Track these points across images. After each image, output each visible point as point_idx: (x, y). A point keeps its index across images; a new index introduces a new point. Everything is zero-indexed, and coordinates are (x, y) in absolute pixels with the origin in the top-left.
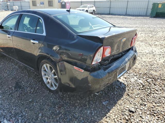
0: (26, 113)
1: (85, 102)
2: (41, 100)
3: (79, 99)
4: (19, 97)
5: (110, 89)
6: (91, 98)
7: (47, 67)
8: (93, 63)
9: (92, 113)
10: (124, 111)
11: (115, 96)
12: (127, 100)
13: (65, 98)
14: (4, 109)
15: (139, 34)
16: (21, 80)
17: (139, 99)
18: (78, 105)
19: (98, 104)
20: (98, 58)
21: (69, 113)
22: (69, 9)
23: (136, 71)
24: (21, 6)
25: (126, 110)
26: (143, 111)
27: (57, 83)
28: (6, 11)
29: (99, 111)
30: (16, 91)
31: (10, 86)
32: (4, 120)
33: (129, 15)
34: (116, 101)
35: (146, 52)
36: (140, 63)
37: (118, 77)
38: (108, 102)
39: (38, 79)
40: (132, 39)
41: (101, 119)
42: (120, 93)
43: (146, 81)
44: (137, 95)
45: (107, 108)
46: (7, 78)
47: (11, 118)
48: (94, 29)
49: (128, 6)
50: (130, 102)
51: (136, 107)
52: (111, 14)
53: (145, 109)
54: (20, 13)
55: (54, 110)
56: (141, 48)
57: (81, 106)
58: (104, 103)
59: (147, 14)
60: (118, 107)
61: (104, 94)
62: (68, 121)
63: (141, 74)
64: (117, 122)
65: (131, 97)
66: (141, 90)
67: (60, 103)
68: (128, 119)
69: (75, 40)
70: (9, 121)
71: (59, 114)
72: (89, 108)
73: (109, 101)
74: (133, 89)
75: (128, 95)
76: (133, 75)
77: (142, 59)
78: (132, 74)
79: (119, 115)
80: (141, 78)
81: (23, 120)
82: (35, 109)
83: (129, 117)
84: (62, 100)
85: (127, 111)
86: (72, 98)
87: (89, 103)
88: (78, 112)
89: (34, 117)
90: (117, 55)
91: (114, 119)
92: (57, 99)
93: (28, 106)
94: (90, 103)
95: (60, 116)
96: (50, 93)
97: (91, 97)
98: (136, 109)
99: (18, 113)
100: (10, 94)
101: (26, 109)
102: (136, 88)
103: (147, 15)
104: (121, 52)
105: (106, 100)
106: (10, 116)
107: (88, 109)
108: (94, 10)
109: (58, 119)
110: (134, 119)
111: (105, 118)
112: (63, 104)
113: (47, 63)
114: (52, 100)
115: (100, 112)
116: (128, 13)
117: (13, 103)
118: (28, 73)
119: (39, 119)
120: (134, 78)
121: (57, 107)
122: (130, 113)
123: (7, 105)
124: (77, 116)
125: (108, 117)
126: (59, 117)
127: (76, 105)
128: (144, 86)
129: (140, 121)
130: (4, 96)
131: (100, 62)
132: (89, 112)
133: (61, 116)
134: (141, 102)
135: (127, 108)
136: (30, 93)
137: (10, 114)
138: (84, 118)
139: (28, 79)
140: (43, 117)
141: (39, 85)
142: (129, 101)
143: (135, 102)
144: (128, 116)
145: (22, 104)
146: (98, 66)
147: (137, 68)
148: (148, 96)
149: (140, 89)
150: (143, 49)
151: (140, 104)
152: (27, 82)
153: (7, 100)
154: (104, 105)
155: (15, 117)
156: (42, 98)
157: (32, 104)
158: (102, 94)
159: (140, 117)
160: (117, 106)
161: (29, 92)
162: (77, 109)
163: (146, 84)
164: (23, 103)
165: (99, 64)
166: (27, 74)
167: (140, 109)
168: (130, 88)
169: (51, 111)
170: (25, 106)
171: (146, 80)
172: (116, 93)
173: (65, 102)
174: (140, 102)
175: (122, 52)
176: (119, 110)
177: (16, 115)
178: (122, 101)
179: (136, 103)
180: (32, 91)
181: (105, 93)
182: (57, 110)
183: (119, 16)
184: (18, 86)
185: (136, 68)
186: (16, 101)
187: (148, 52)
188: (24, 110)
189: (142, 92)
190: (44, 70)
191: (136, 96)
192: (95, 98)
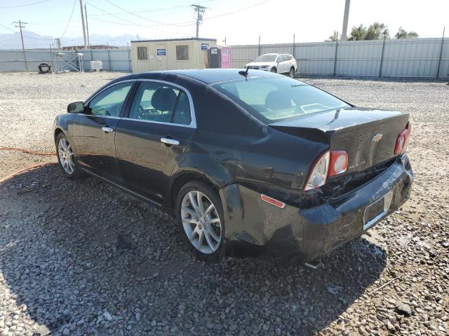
0: (149, 301)
1: (286, 286)
2: (181, 276)
3: (268, 279)
4: (129, 266)
5: (346, 258)
6: (298, 277)
7: (195, 198)
8: (308, 188)
9: (303, 311)
10: (383, 311)
11: (358, 275)
12: (389, 285)
13: (234, 273)
14: (101, 290)
15: (419, 126)
16: (129, 231)
17: (421, 286)
18: (268, 291)
19: (316, 291)
20: (318, 176)
21: (248, 306)
22: (245, 70)
23: (410, 220)
24: (110, 61)
25: (389, 308)
26: (432, 313)
27: (219, 235)
28: (74, 73)
29: (320, 307)
30: (122, 253)
31: (106, 243)
32: (104, 312)
33: (389, 79)
34: (362, 287)
35: (437, 174)
36: (422, 199)
37: (365, 227)
38: (341, 287)
39: (167, 231)
40: (398, 137)
41: (327, 324)
42: (371, 269)
43: (438, 245)
44: (416, 276)
45: (339, 301)
46: (96, 225)
47: (119, 309)
48: (306, 113)
49: (385, 57)
50: (397, 291)
51: (414, 302)
52: (340, 76)
53: (438, 308)
54: (136, 80)
55: (212, 298)
56: (423, 164)
57: (277, 295)
58: (331, 290)
59: (440, 74)
60: (368, 301)
61: (330, 270)
62: (247, 324)
63: (424, 226)
64: (368, 334)
65: (401, 280)
66: (426, 265)
67: (224, 285)
68: (394, 329)
69: (263, 135)
70: (115, 314)
71: (225, 308)
72: (296, 299)
73: (344, 286)
74: (406, 262)
75: (393, 275)
76: (405, 229)
77: (427, 190)
78: (402, 226)
79: (370, 318)
80: (425, 236)
81: (145, 316)
82: (168, 293)
83: (397, 325)
84: (228, 279)
85: (391, 311)
86: (252, 276)
87: (294, 288)
88: (268, 305)
89: (169, 310)
90: (361, 172)
91: (358, 327)
92: (217, 275)
93: (151, 287)
94: (296, 289)
95: (227, 311)
96: (199, 261)
97: (297, 275)
98: (415, 308)
99: (132, 301)
100: (108, 260)
101: (149, 294)
102: (413, 260)
103: (440, 77)
104: (371, 165)
105: (335, 284)
106: (116, 305)
107: (293, 301)
108: (293, 67)
109: (223, 317)
110: (410, 330)
111: (335, 322)
112: (233, 286)
113: (196, 189)
114: (206, 277)
115: (322, 309)
116: (385, 72)
117: (119, 279)
118: (142, 216)
119: (180, 316)
120: (406, 235)
121: (217, 293)
122: (399, 316)
123: (107, 283)
124: (267, 314)
125: (343, 322)
126: (226, 314)
127: (263, 291)
128: (433, 256)
129: (424, 333)
130: (95, 264)
131: (323, 186)
132: (294, 307)
133: (230, 312)
134: (427, 291)
135: (390, 303)
136: (153, 259)
137: (116, 302)
138: (285, 320)
139: (145, 229)
140: (189, 311)
141: (170, 242)
142: (395, 287)
143: (411, 291)
144: (393, 322)
145: (137, 283)
146: (317, 195)
147: (414, 212)
148: (446, 280)
149: (422, 263)
150: (429, 166)
151: (423, 297)
152: (143, 235)
153: (105, 271)
154: (333, 295)
155: (125, 307)
156: (181, 272)
157: (160, 284)
158: (326, 270)
159: (425, 325)
160: (363, 297)
161: (150, 257)
162: (265, 300)
163: (438, 251)
164: (139, 279)
165: (320, 191)
166: (141, 218)
167: (425, 310)
168: (397, 258)
169: (204, 301)
170: (144, 286)
171: (440, 242)
172: (359, 269)
173: (235, 282)
174: (423, 293)
175: (373, 167)
176: (369, 306)
177: (127, 303)
178: (378, 287)
179: (414, 295)
180: (157, 254)
181: (333, 268)
182: (218, 298)
183: (361, 82)
184: (124, 243)
185: (410, 212)
186: (125, 275)
187: (445, 173)
188: (144, 295)
189: (429, 271)
190: (188, 207)
191: (414, 279)
192: (310, 278)
